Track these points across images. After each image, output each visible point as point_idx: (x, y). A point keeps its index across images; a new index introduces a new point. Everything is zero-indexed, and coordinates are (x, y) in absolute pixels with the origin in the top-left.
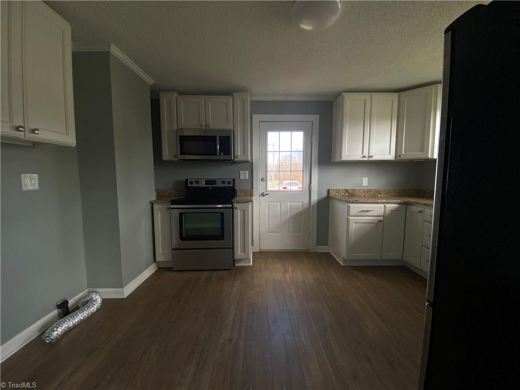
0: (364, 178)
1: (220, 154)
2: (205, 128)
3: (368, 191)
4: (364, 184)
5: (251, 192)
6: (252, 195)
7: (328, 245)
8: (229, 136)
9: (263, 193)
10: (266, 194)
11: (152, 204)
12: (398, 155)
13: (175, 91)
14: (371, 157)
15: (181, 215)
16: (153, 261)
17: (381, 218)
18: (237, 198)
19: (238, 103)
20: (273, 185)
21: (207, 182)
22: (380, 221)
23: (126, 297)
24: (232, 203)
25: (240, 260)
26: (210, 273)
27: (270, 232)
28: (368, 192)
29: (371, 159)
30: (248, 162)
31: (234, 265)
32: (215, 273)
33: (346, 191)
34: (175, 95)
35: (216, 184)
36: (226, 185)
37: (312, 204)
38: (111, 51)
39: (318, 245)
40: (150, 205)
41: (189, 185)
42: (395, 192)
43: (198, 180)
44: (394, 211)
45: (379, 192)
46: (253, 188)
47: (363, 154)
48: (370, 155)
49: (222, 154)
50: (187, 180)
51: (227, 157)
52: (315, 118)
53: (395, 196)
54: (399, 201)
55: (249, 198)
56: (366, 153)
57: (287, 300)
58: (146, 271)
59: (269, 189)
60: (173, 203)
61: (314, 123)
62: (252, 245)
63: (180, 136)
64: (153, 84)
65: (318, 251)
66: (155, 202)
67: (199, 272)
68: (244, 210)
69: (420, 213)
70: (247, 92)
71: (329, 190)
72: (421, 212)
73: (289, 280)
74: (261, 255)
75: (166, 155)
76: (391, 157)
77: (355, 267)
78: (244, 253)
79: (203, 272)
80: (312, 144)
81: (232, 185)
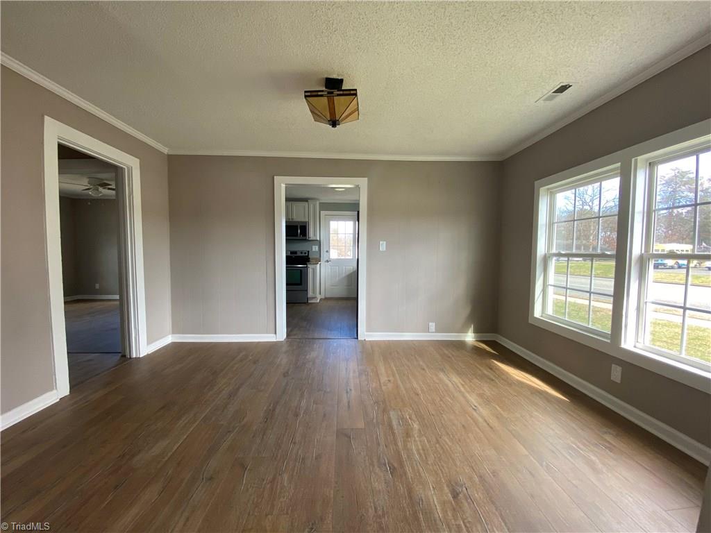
2: (291, 221)
6: (320, 260)
8: (306, 225)
10: (329, 261)
18: (310, 262)
19: (311, 206)
20: (334, 255)
24: (306, 265)
25: (311, 299)
27: (333, 286)
30: (318, 240)
31: (307, 300)
35: (297, 254)
36: (303, 255)
46: (320, 257)
49: (302, 236)
51: (304, 238)
55: (318, 262)
59: (331, 257)
68: (314, 269)
70: (317, 199)
78: (314, 294)
81: (307, 255)
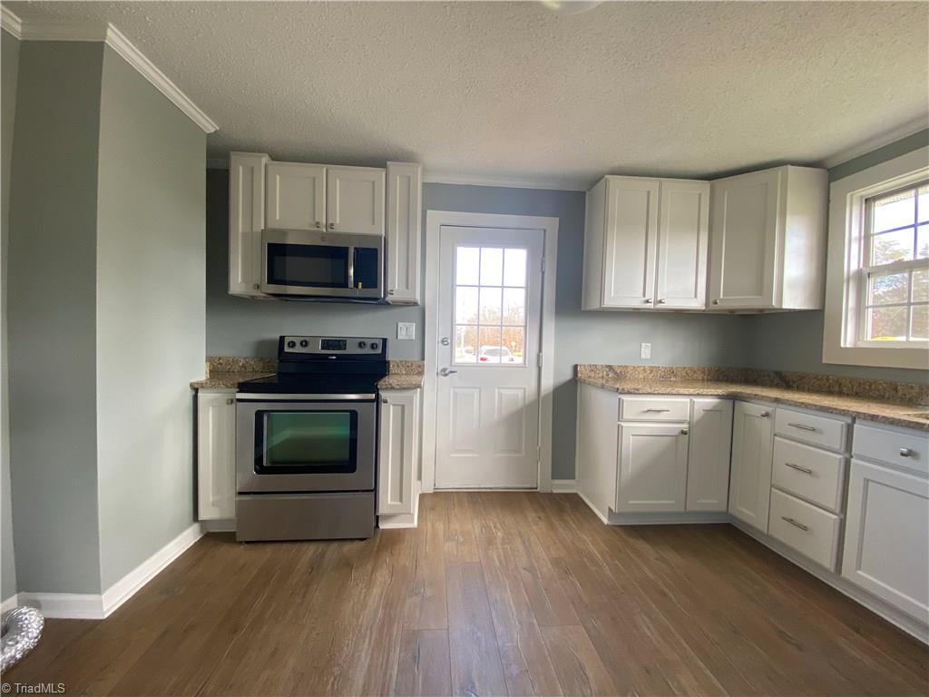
0: (643, 344)
1: (356, 286)
2: (324, 230)
3: (652, 369)
4: (643, 356)
5: (420, 367)
6: (421, 373)
7: (574, 478)
8: (376, 250)
9: (444, 370)
10: (452, 372)
11: (196, 390)
12: (711, 300)
13: (264, 152)
14: (660, 302)
15: (259, 415)
16: (192, 518)
17: (685, 427)
18: (390, 380)
19: (398, 184)
21: (327, 344)
22: (683, 433)
23: (106, 616)
24: (376, 391)
25: (389, 517)
26: (321, 546)
27: (458, 451)
28: (651, 371)
29: (660, 306)
30: (415, 304)
31: (377, 526)
32: (335, 546)
33: (610, 367)
34: (265, 159)
35: (345, 349)
36: (367, 351)
37: (543, 393)
38: (107, 41)
39: (554, 477)
40: (190, 393)
41: (287, 349)
42: (703, 373)
43: (307, 339)
44: (709, 412)
45: (672, 372)
46: (423, 359)
47: (644, 296)
48: (659, 299)
49: (360, 284)
50: (282, 338)
51: (370, 293)
52: (551, 224)
53: (703, 380)
54: (720, 392)
55: (414, 379)
56: (650, 295)
57: (495, 621)
58: (172, 544)
59: (458, 360)
60: (243, 387)
61: (547, 232)
62: (420, 478)
63: (269, 245)
64: (215, 132)
65: (555, 491)
66: (202, 385)
67: (297, 546)
68: (403, 406)
69: (765, 418)
70: (417, 162)
71: (576, 367)
72: (767, 415)
73: (497, 563)
74: (436, 501)
75: (238, 283)
76: (698, 303)
77: (632, 527)
78: (401, 501)
79: (305, 546)
80: (543, 273)
81: (379, 351)
